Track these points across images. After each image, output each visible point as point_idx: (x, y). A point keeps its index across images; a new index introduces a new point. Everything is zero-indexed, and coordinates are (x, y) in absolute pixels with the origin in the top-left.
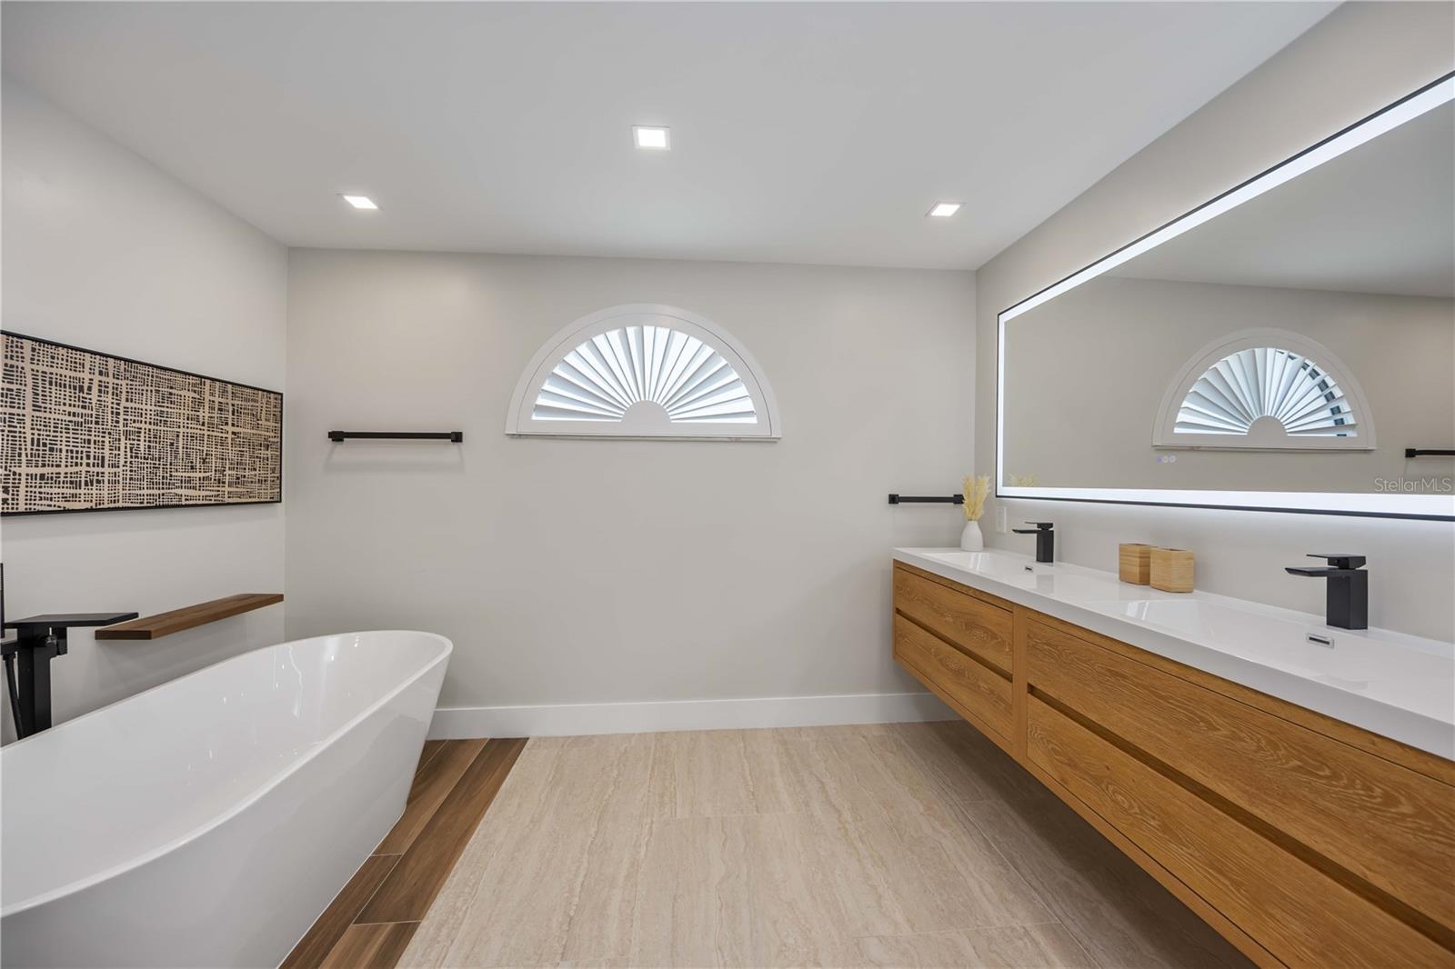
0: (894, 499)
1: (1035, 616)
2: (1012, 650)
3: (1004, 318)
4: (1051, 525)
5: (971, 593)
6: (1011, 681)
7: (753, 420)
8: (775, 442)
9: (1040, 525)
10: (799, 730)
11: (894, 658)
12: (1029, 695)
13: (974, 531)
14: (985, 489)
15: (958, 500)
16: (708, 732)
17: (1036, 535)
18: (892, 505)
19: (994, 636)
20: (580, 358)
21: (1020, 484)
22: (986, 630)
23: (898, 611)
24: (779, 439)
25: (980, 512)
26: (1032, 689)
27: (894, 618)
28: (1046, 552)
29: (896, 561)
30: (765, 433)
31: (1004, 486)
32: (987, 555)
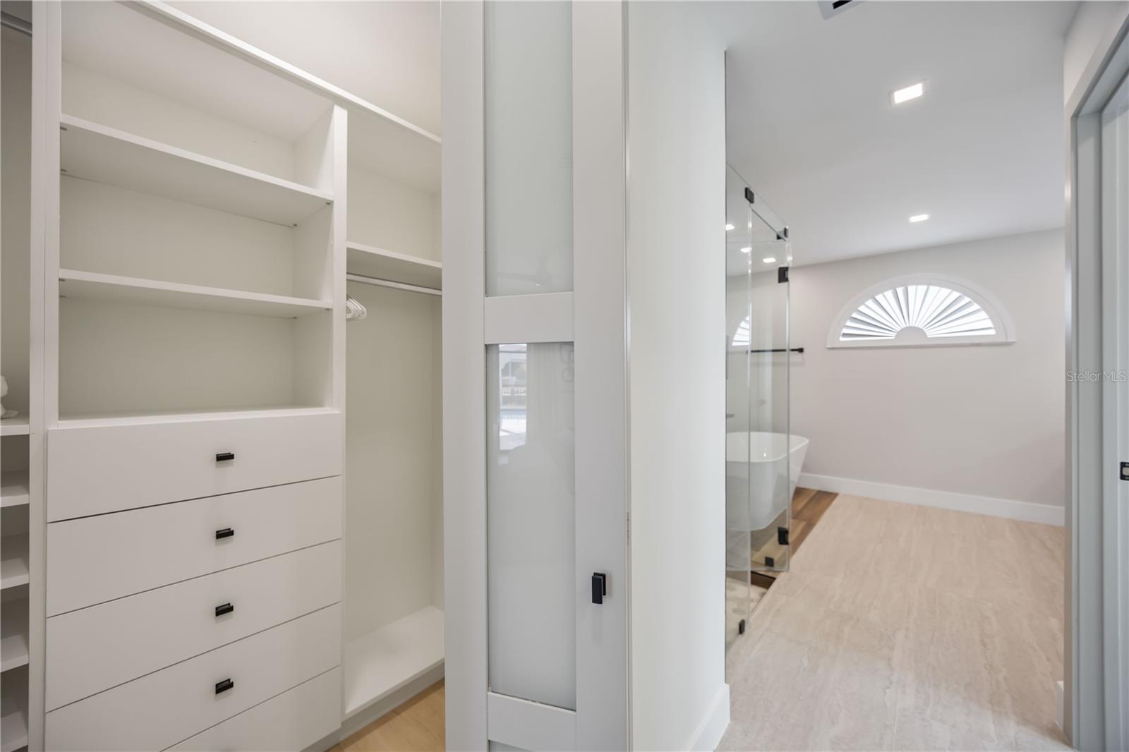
7: (992, 332)
8: (1010, 345)
20: (868, 308)
24: (1013, 342)
30: (1002, 340)
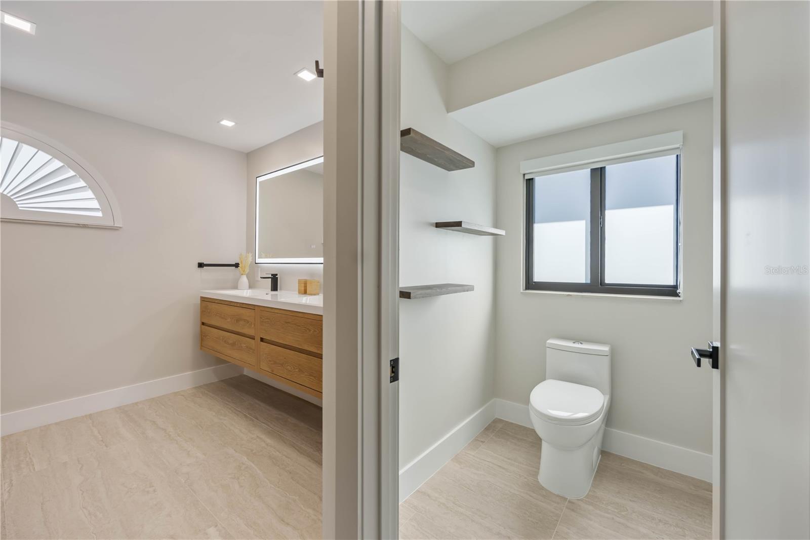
0: (201, 265)
1: (263, 309)
2: (254, 326)
3: (259, 180)
4: (277, 275)
5: (238, 305)
6: (254, 339)
7: (99, 214)
8: (117, 230)
9: (272, 275)
10: (136, 404)
11: (201, 349)
12: (261, 342)
13: (244, 279)
14: (250, 259)
15: (237, 265)
16: (57, 424)
17: (270, 279)
18: (200, 268)
19: (248, 322)
21: (266, 257)
22: (245, 320)
23: (203, 324)
24: (120, 227)
25: (247, 271)
26: (262, 340)
27: (201, 327)
28: (275, 287)
29: (201, 297)
30: (109, 223)
31: (259, 258)
32: (250, 290)
